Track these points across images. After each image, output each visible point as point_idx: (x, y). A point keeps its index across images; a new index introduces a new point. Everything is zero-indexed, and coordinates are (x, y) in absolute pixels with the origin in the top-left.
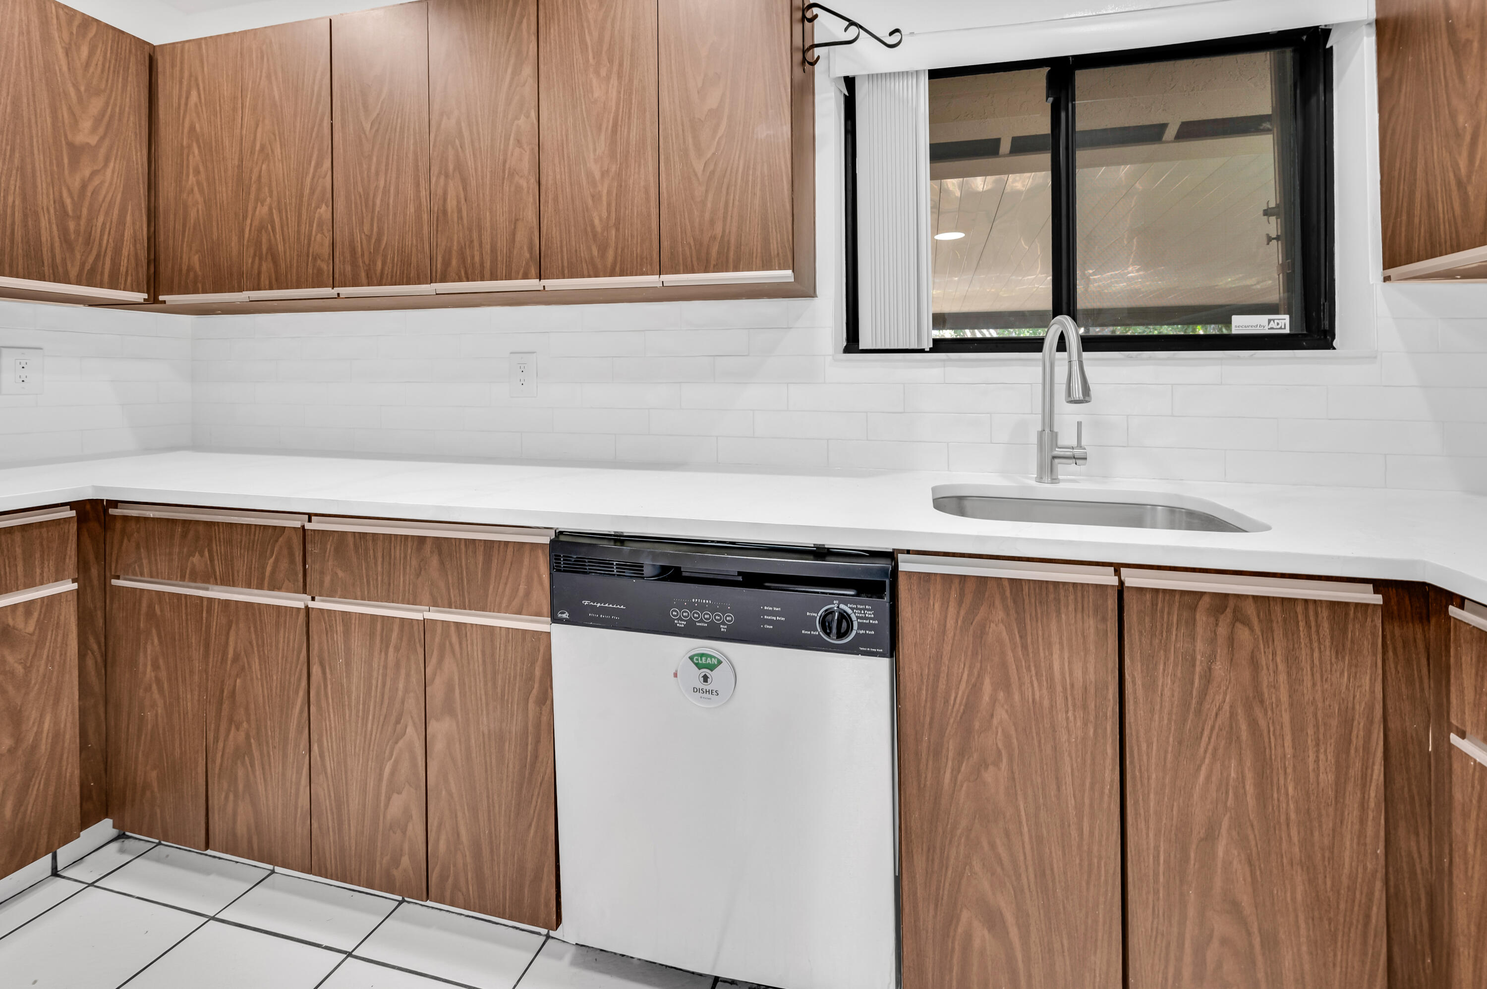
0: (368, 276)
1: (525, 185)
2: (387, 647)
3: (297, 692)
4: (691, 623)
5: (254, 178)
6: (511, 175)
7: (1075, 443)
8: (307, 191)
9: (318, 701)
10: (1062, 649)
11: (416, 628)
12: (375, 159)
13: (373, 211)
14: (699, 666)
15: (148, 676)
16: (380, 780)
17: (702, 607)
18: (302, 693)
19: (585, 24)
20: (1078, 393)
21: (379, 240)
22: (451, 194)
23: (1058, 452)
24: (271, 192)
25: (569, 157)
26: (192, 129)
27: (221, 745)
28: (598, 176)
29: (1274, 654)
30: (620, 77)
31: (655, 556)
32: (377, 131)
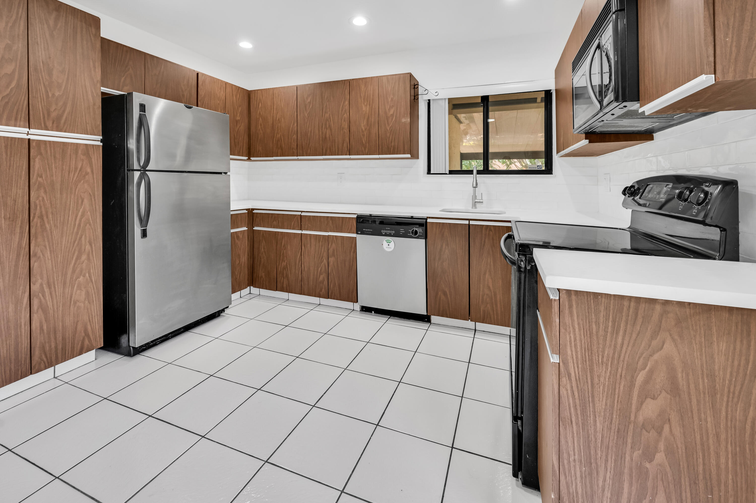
0: (306, 154)
1: (346, 131)
2: (320, 242)
3: (299, 252)
4: (386, 233)
5: (276, 127)
6: (343, 129)
7: (481, 199)
8: (290, 131)
9: (304, 255)
10: (458, 237)
11: (326, 237)
12: (308, 124)
13: (308, 137)
14: (387, 242)
15: (262, 251)
16: (318, 272)
17: (388, 230)
18: (300, 253)
19: (361, 91)
20: (475, 185)
21: (309, 145)
22: (328, 134)
23: (476, 201)
24: (281, 131)
25: (357, 125)
26: (260, 113)
27: (280, 266)
28: (364, 129)
29: (496, 237)
30: (369, 105)
31: (379, 219)
32: (309, 116)
